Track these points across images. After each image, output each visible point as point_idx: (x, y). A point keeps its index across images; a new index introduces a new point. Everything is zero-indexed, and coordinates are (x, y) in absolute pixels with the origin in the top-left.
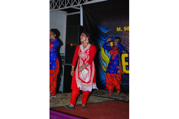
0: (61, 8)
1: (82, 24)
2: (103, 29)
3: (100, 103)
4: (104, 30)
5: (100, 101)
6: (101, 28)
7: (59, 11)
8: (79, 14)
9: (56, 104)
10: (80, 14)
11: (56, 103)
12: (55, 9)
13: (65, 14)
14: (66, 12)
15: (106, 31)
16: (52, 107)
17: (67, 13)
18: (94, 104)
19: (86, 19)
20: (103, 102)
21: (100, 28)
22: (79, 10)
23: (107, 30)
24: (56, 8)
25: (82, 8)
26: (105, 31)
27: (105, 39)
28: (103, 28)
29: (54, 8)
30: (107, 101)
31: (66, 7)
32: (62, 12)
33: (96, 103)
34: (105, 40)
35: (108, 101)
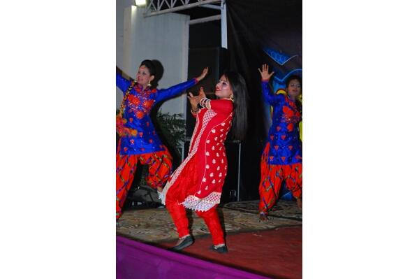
0: (175, 6)
1: (224, 44)
2: (276, 55)
3: (269, 230)
4: (278, 58)
5: (271, 227)
6: (272, 53)
7: (171, 14)
8: (219, 22)
9: (166, 232)
10: (220, 20)
11: (167, 229)
12: (161, 9)
13: (186, 21)
14: (189, 17)
15: (283, 59)
16: (158, 239)
17: (191, 19)
18: (255, 231)
19: (235, 32)
20: (277, 227)
21: (270, 54)
22: (219, 12)
23: (285, 58)
24: (165, 7)
25: (225, 5)
26: (280, 60)
27: (281, 79)
28: (276, 52)
29: (159, 8)
30: (287, 225)
31: (187, 6)
32: (179, 15)
33: (261, 231)
34: (282, 81)
35: (290, 226)
